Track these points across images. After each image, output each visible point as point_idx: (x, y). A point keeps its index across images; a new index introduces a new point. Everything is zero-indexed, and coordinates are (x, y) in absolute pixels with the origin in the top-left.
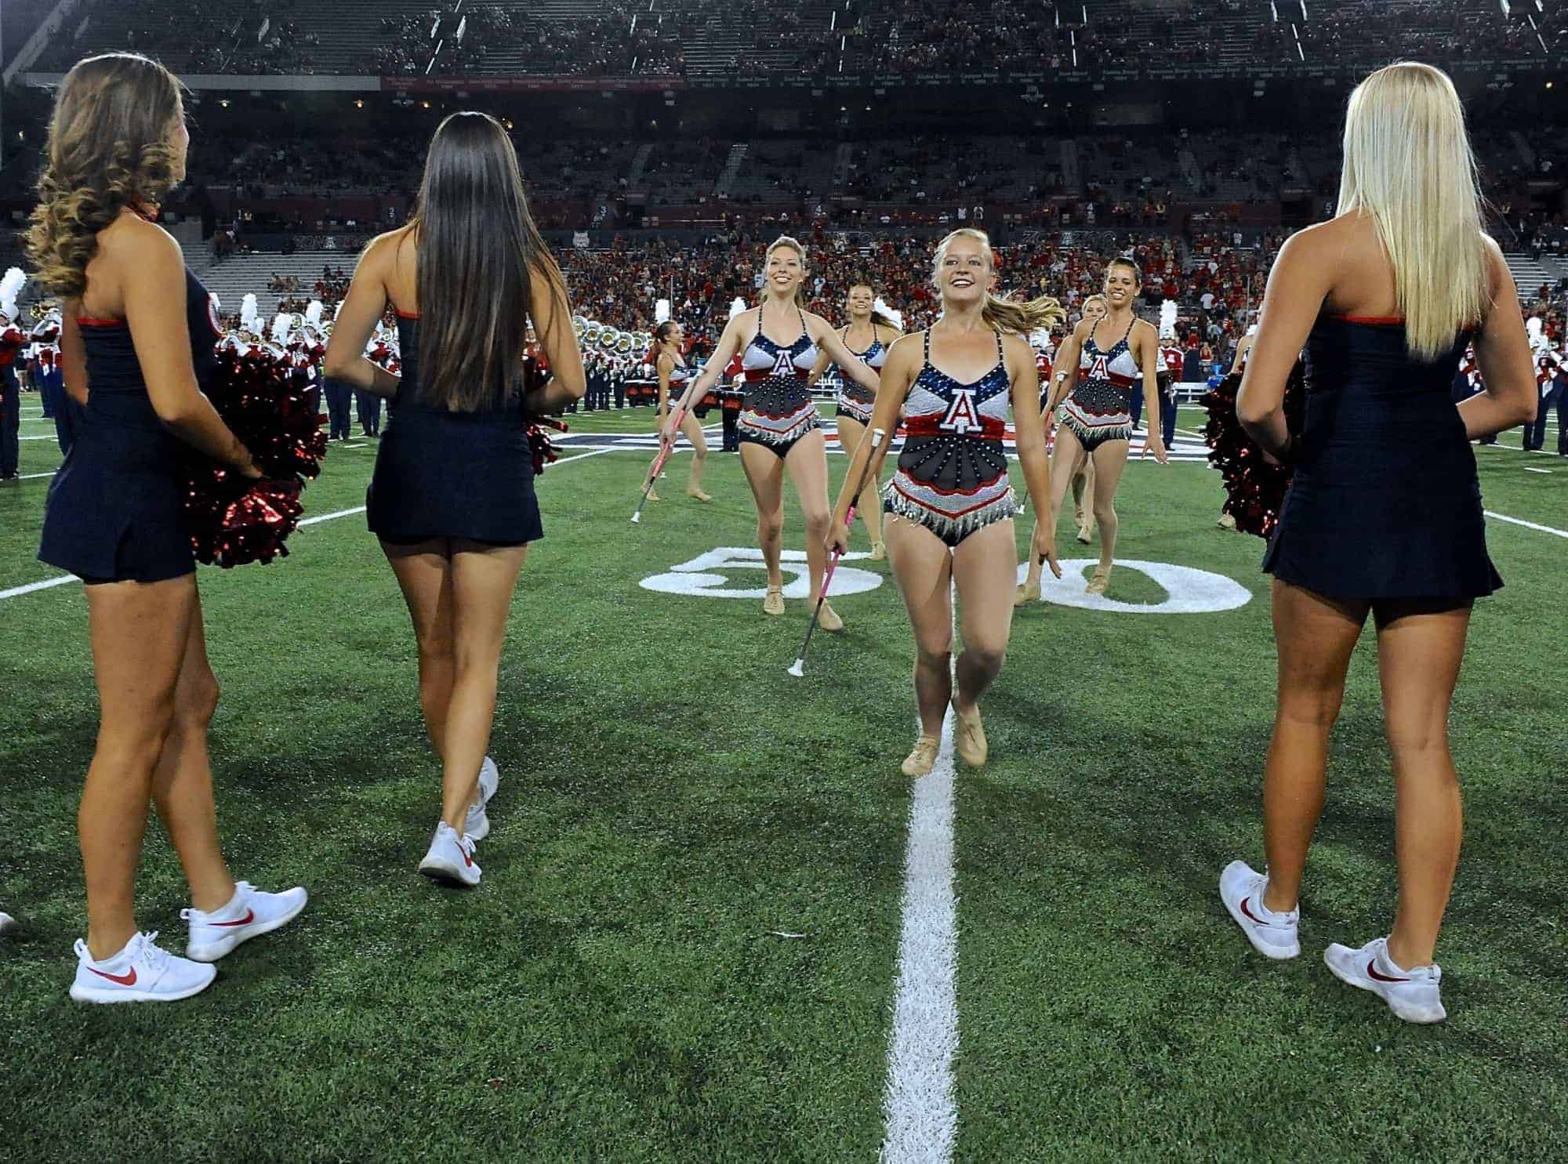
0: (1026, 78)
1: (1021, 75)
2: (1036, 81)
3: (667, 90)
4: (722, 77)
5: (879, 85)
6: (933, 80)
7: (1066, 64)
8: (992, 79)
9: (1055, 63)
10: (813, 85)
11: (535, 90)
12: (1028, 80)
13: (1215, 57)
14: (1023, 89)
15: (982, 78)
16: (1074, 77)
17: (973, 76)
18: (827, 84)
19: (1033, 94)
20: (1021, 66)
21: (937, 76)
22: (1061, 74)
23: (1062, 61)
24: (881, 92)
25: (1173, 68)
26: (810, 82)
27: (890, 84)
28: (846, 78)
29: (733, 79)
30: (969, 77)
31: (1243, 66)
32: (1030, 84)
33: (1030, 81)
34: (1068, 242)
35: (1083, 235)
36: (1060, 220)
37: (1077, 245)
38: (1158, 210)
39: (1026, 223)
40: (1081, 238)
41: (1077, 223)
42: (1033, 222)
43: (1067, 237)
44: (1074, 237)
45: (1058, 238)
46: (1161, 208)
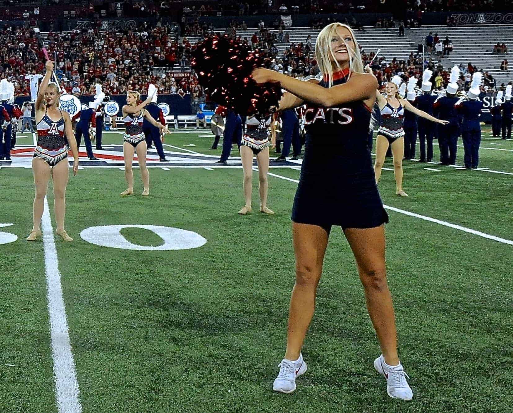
34: (105, 27)
35: (114, 23)
36: (100, 14)
37: (111, 29)
38: (162, 6)
39: (78, 16)
40: (114, 24)
41: (111, 15)
42: (83, 15)
43: (105, 24)
44: (109, 24)
45: (100, 25)
46: (163, 5)
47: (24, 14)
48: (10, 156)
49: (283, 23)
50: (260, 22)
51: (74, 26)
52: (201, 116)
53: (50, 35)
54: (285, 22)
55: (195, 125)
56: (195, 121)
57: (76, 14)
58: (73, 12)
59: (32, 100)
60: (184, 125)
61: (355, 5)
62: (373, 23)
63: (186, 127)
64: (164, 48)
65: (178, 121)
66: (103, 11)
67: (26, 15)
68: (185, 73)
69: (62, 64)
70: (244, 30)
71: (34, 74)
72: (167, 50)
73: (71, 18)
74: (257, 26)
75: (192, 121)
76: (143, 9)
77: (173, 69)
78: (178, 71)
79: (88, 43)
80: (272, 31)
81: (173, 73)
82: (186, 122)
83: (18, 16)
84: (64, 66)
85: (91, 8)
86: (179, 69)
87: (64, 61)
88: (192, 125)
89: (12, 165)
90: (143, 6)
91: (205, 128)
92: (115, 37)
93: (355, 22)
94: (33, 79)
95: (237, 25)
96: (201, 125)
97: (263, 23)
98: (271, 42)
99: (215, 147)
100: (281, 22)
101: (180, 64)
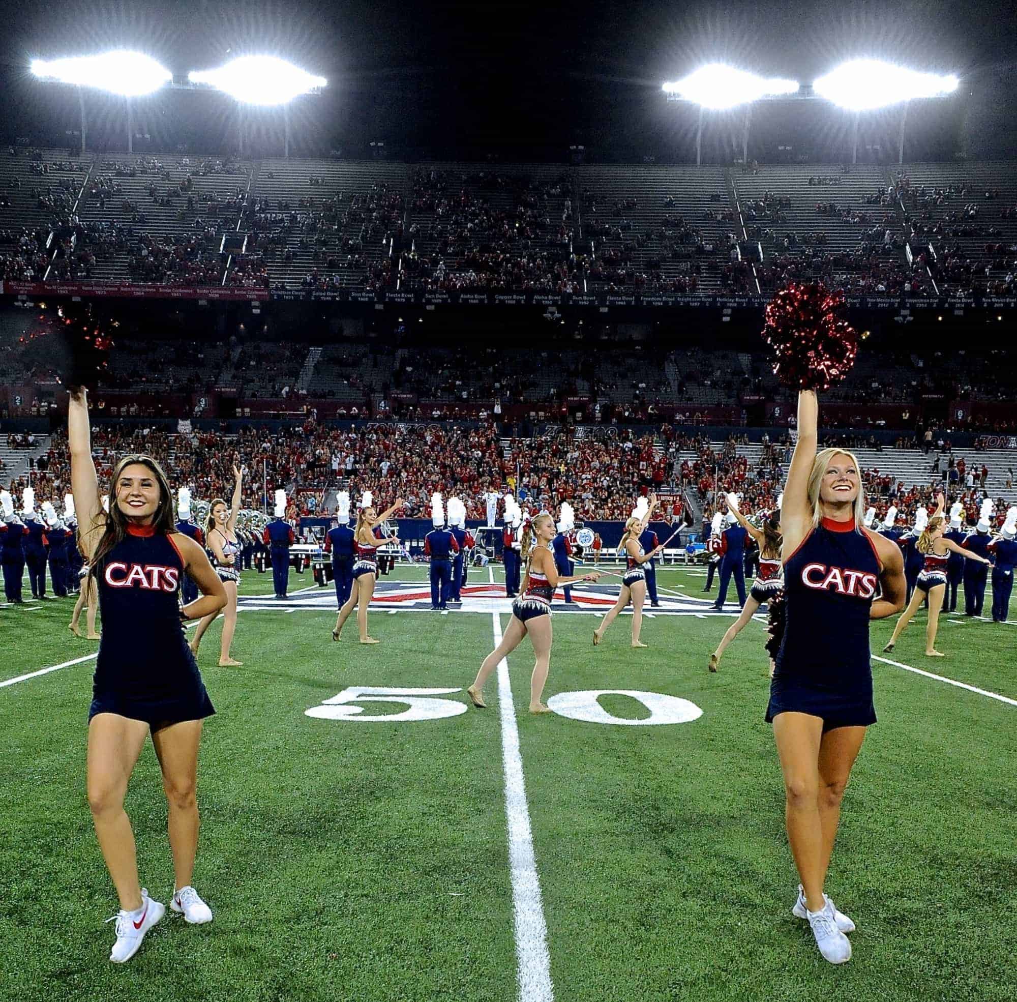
0: (547, 300)
1: (543, 297)
2: (555, 303)
3: (253, 300)
4: (300, 291)
5: (429, 302)
6: (474, 299)
7: (578, 292)
8: (520, 300)
9: (569, 290)
10: (376, 300)
11: (139, 298)
12: (549, 303)
13: (694, 288)
14: (544, 308)
15: (513, 299)
16: (585, 301)
17: (505, 297)
18: (387, 300)
19: (553, 313)
20: (544, 291)
21: (476, 296)
22: (574, 298)
23: (574, 288)
24: (432, 307)
25: (660, 296)
26: (373, 298)
27: (438, 301)
28: (403, 295)
29: (309, 293)
30: (502, 298)
31: (714, 297)
32: (550, 305)
33: (551, 303)
34: (580, 435)
35: (592, 430)
36: (574, 417)
37: (587, 437)
38: (649, 411)
39: (547, 419)
40: (591, 432)
41: (588, 420)
42: (553, 419)
43: (580, 431)
44: (585, 431)
45: (573, 432)
46: (652, 409)
47: (481, 414)
48: (460, 597)
49: (791, 438)
50: (765, 436)
51: (542, 432)
52: (690, 550)
53: (513, 442)
54: (793, 437)
55: (683, 560)
56: (684, 555)
57: (545, 417)
58: (541, 413)
59: (489, 524)
60: (670, 560)
61: (874, 420)
62: (892, 443)
63: (673, 563)
64: (651, 463)
65: (664, 555)
66: (579, 414)
67: (483, 414)
68: (673, 496)
69: (525, 480)
70: (745, 444)
71: (492, 492)
72: (653, 467)
73: (538, 421)
74: (760, 440)
75: (680, 555)
76: (627, 414)
77: (660, 491)
78: (666, 493)
79: (559, 454)
80: (777, 447)
81: (661, 495)
82: (673, 557)
83: (473, 416)
84: (529, 482)
85: (564, 409)
86: (667, 491)
87: (529, 476)
88: (679, 560)
89: (463, 609)
90: (628, 410)
91: (695, 565)
92: (592, 447)
93: (873, 441)
94: (491, 498)
95: (737, 438)
96: (691, 560)
97: (767, 438)
98: (775, 461)
99: (708, 588)
100: (788, 435)
101: (669, 485)
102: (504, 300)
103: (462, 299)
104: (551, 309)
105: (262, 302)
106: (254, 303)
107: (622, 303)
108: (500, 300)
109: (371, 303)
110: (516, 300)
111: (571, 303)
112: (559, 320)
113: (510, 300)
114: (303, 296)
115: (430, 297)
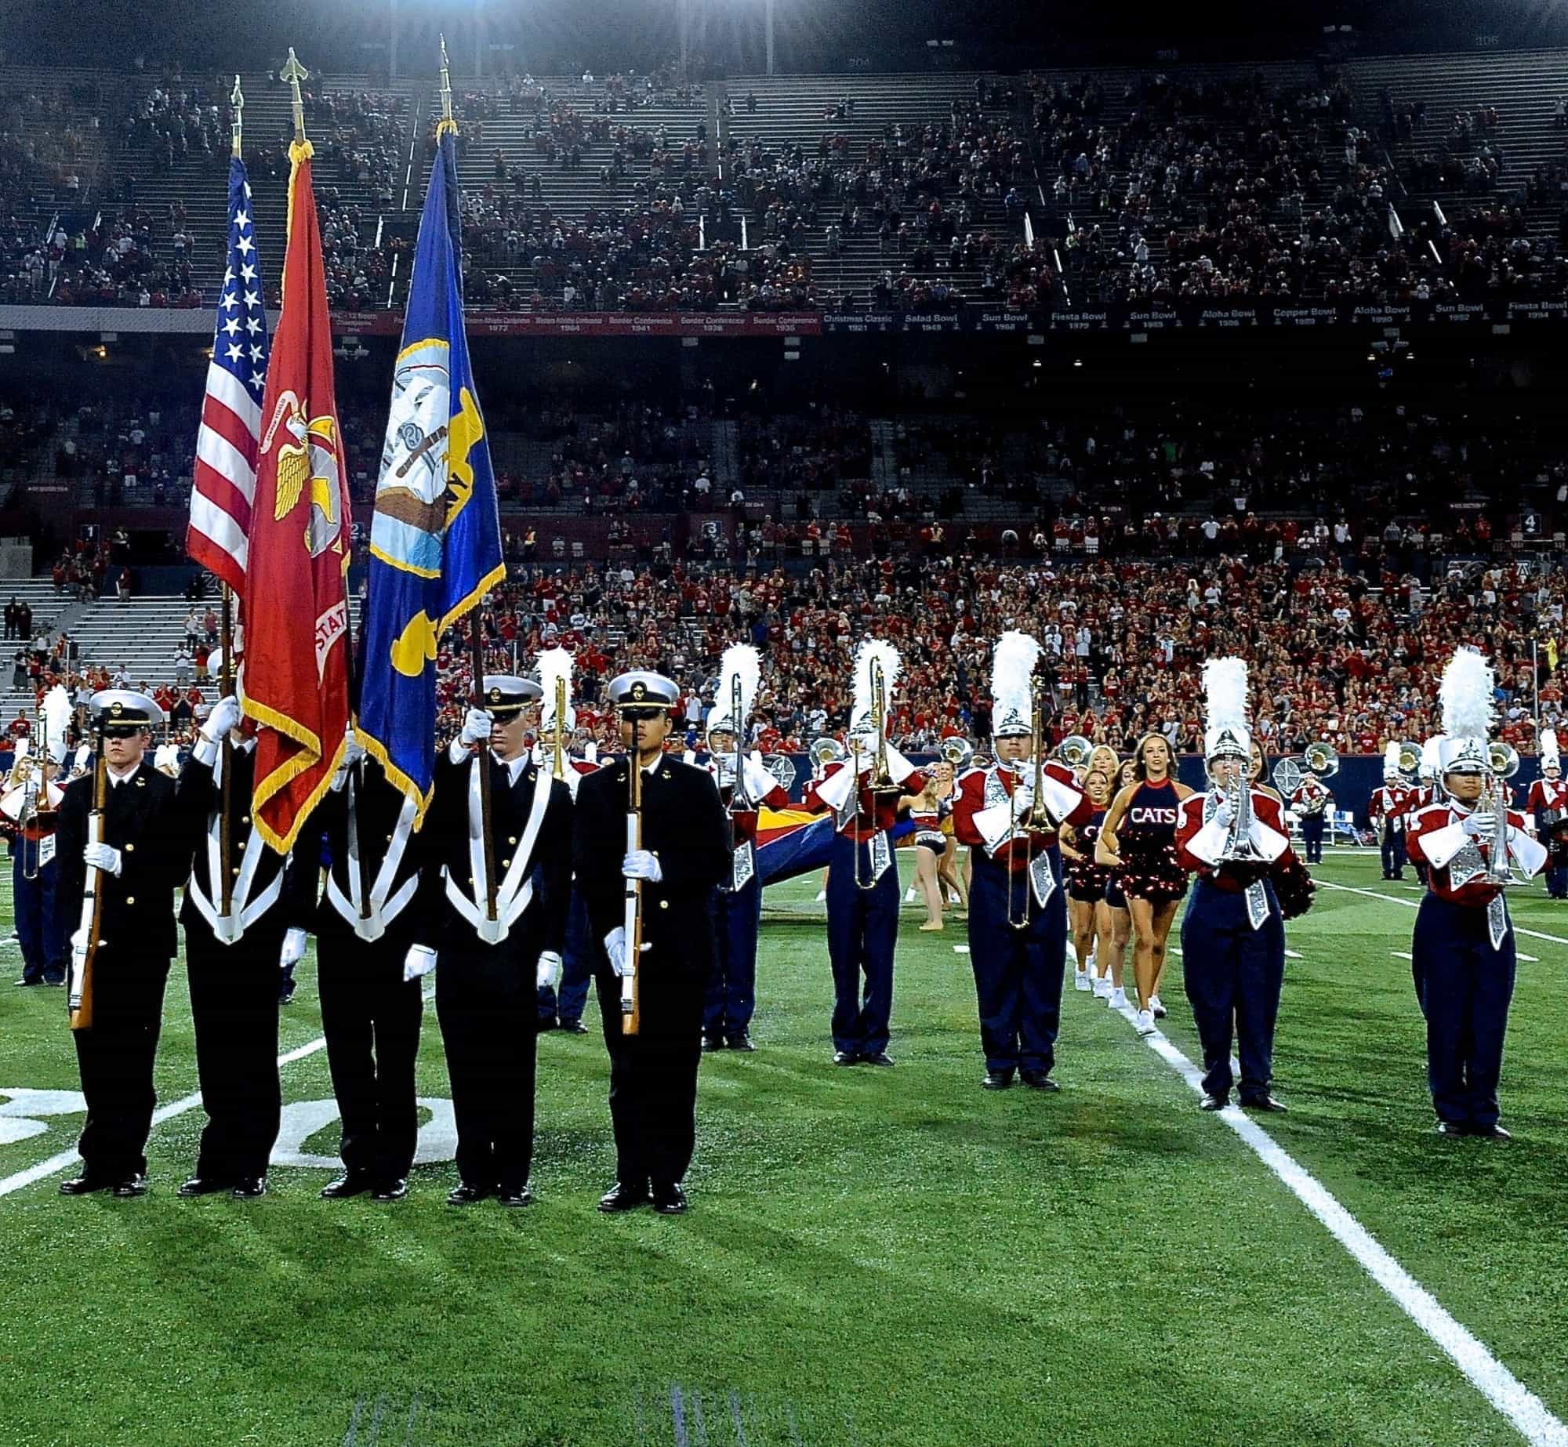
0: (1381, 316)
1: (1372, 310)
2: (1399, 320)
3: (789, 334)
4: (881, 314)
5: (1138, 327)
6: (1230, 319)
8: (1326, 317)
10: (1030, 327)
11: (571, 336)
12: (1385, 320)
14: (1375, 331)
15: (1309, 316)
16: (1460, 313)
17: (1294, 314)
18: (1053, 326)
19: (1391, 341)
21: (1236, 313)
22: (1439, 308)
23: (1440, 288)
24: (1142, 338)
26: (1024, 323)
27: (1155, 324)
28: (1084, 316)
29: (899, 318)
30: (1289, 313)
32: (1388, 325)
33: (1388, 320)
102: (1292, 319)
103: (1207, 320)
104: (1389, 332)
105: (803, 338)
106: (789, 341)
107: (1542, 315)
108: (1282, 319)
109: (1021, 329)
110: (1317, 317)
111: (1432, 319)
112: (1403, 351)
113: (1303, 317)
114: (887, 324)
115: (1140, 317)
